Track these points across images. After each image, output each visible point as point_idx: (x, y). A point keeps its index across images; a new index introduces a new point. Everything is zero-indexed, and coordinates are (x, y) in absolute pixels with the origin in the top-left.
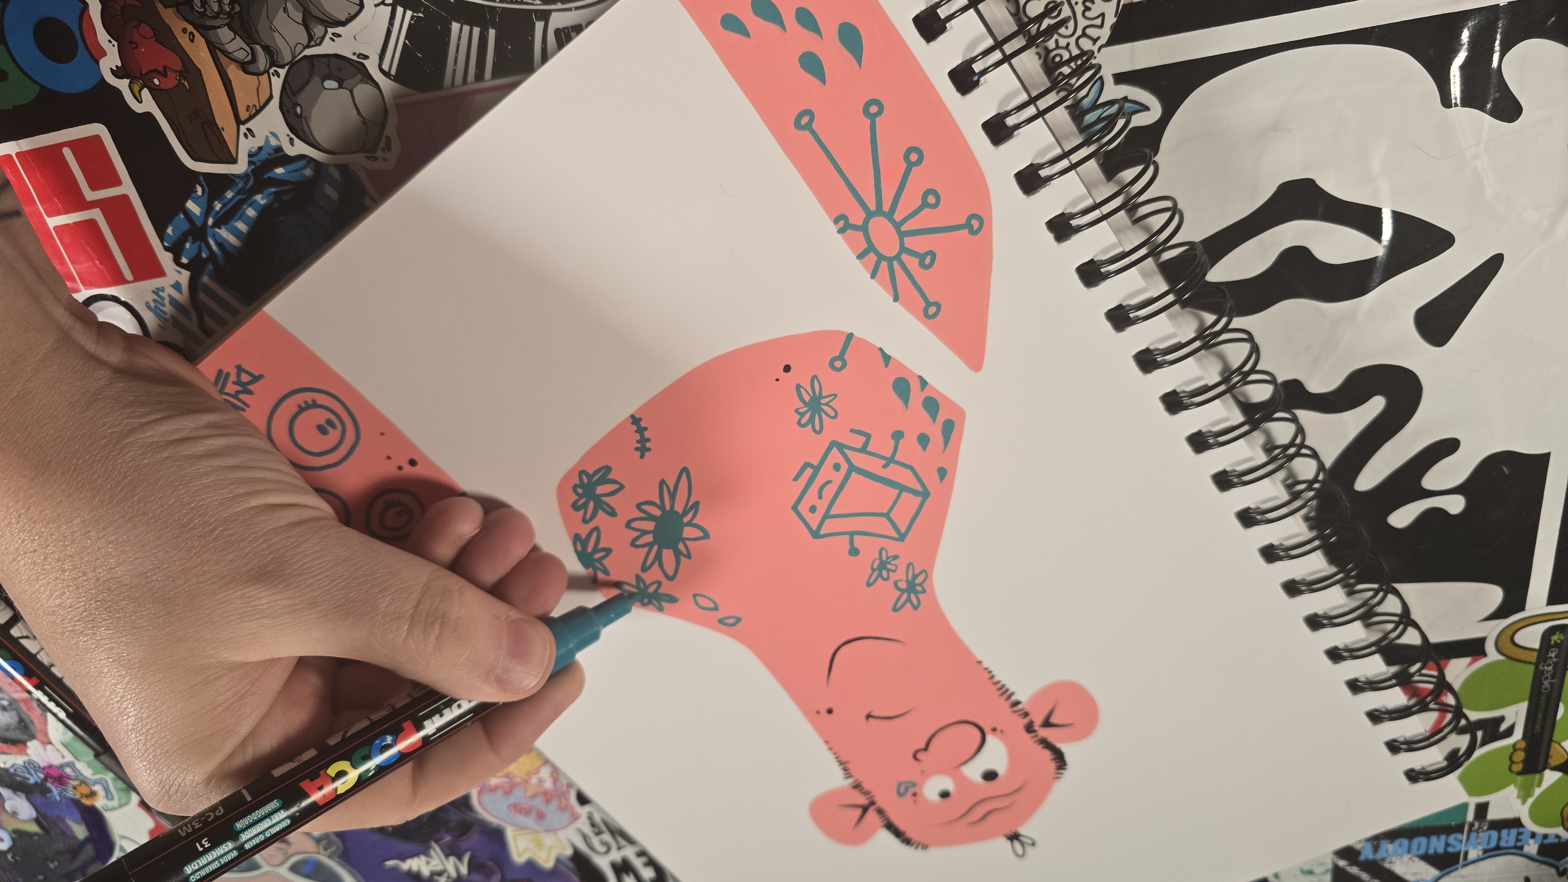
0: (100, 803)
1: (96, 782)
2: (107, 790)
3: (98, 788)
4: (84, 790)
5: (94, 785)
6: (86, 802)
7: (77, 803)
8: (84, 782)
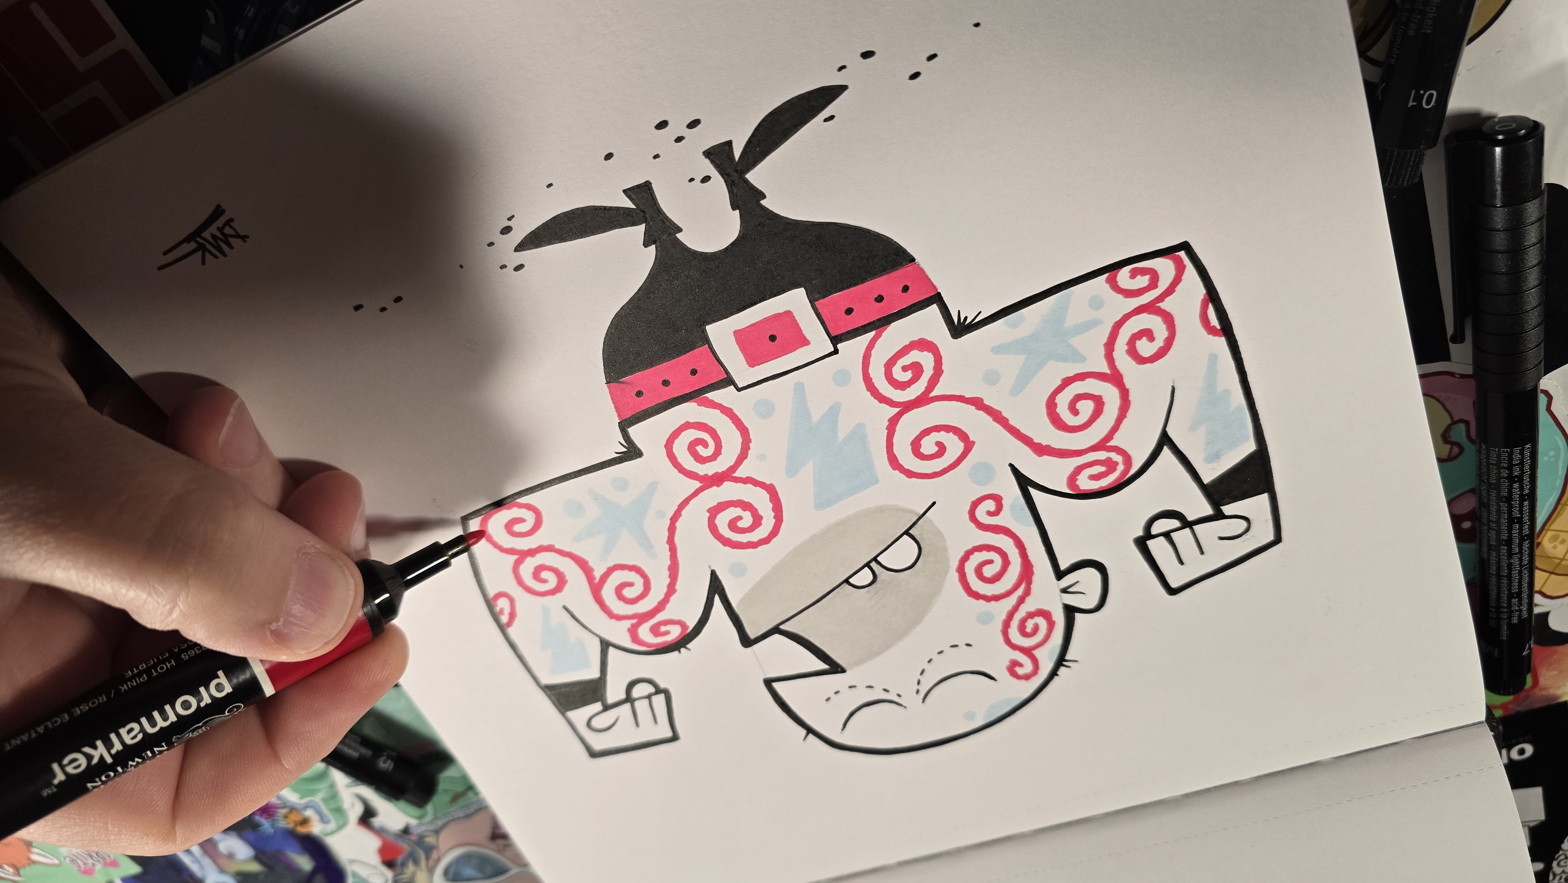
0: (316, 829)
1: (306, 807)
2: (319, 813)
3: (309, 813)
4: (295, 817)
5: (305, 811)
6: (302, 830)
7: (292, 834)
8: (292, 809)
